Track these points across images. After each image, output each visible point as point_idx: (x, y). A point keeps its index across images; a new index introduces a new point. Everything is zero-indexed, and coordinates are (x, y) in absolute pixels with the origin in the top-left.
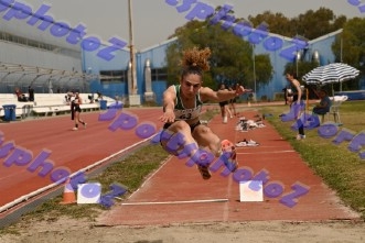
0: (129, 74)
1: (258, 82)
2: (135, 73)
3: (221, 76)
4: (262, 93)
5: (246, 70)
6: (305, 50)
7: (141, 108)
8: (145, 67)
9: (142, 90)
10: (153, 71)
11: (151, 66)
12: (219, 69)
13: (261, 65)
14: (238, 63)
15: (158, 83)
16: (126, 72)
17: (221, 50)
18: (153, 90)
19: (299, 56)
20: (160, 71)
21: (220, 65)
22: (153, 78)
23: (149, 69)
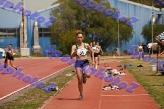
0: (21, 31)
1: (121, 39)
2: (25, 31)
3: (93, 35)
4: (124, 48)
5: (113, 30)
6: (159, 16)
7: (30, 58)
8: (34, 26)
9: (32, 44)
10: (40, 30)
11: (38, 26)
12: (91, 29)
13: (124, 26)
14: (106, 25)
15: (43, 38)
16: (19, 30)
17: (93, 15)
18: (40, 44)
19: (154, 20)
20: (46, 30)
21: (92, 26)
22: (40, 35)
23: (37, 28)
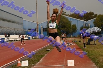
0: (37, 30)
1: (73, 32)
2: (38, 30)
3: (62, 30)
4: (74, 35)
5: (69, 29)
6: (86, 23)
8: (41, 28)
10: (43, 29)
11: (43, 27)
13: (74, 27)
14: (67, 27)
15: (44, 32)
16: (36, 29)
17: (62, 23)
18: (43, 34)
19: (84, 25)
20: (45, 29)
21: (62, 27)
22: (43, 31)
23: (42, 28)
